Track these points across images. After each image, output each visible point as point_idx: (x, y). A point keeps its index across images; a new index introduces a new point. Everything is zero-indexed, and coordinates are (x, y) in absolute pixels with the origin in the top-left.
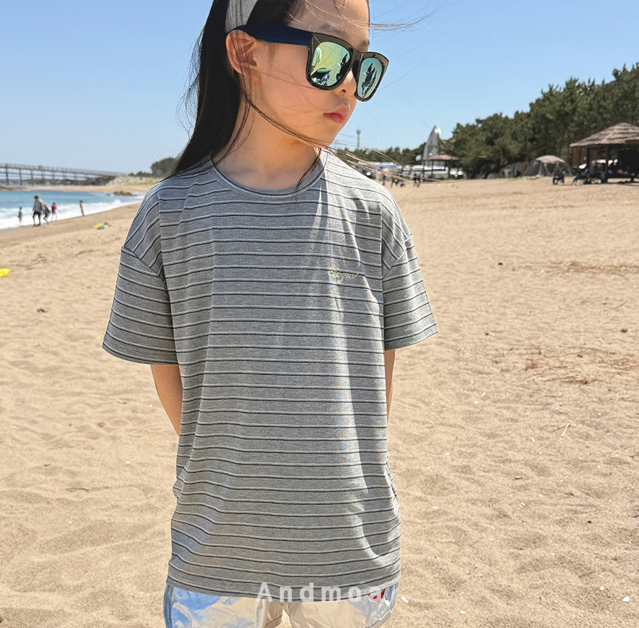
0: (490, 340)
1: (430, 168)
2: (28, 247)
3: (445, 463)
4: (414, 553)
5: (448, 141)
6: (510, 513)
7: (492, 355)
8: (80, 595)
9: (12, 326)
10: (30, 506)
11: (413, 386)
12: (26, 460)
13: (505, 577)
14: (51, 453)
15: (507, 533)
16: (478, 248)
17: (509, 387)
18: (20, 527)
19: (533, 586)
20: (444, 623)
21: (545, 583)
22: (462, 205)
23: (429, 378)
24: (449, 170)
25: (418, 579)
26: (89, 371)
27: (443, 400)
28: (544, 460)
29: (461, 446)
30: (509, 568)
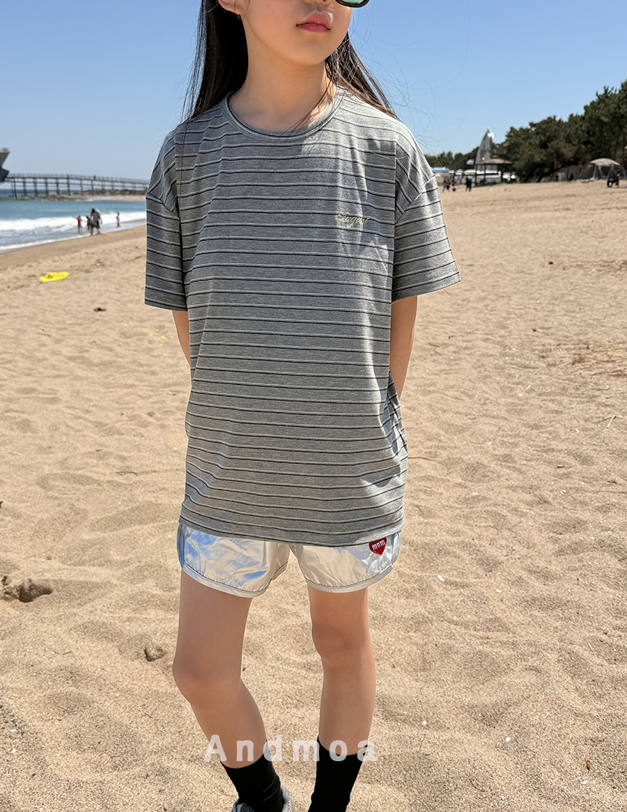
0: (537, 336)
1: (483, 173)
2: (88, 253)
3: (487, 452)
4: (452, 536)
5: (501, 145)
6: (550, 500)
7: (539, 351)
8: (127, 569)
9: (69, 324)
10: (82, 487)
11: (457, 380)
12: (79, 445)
13: (543, 559)
14: (103, 440)
15: (547, 518)
16: (529, 249)
17: (555, 380)
18: (72, 507)
19: (571, 568)
20: (479, 601)
21: (584, 566)
22: (514, 208)
23: (474, 372)
24: (502, 175)
25: (455, 560)
26: (141, 365)
27: (487, 393)
28: (587, 449)
29: (503, 436)
30: (547, 551)
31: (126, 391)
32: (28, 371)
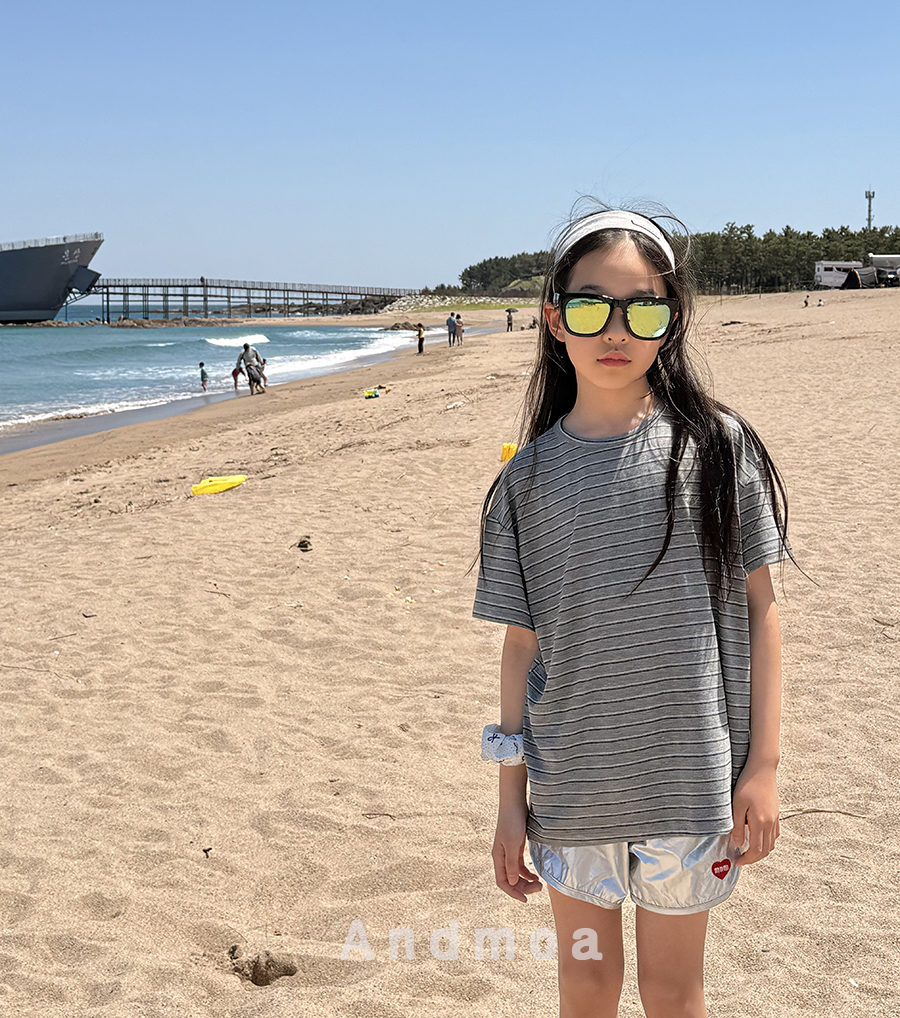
12: (303, 772)
14: (337, 765)
18: (304, 861)
26: (379, 647)
31: (359, 689)
32: (203, 655)
